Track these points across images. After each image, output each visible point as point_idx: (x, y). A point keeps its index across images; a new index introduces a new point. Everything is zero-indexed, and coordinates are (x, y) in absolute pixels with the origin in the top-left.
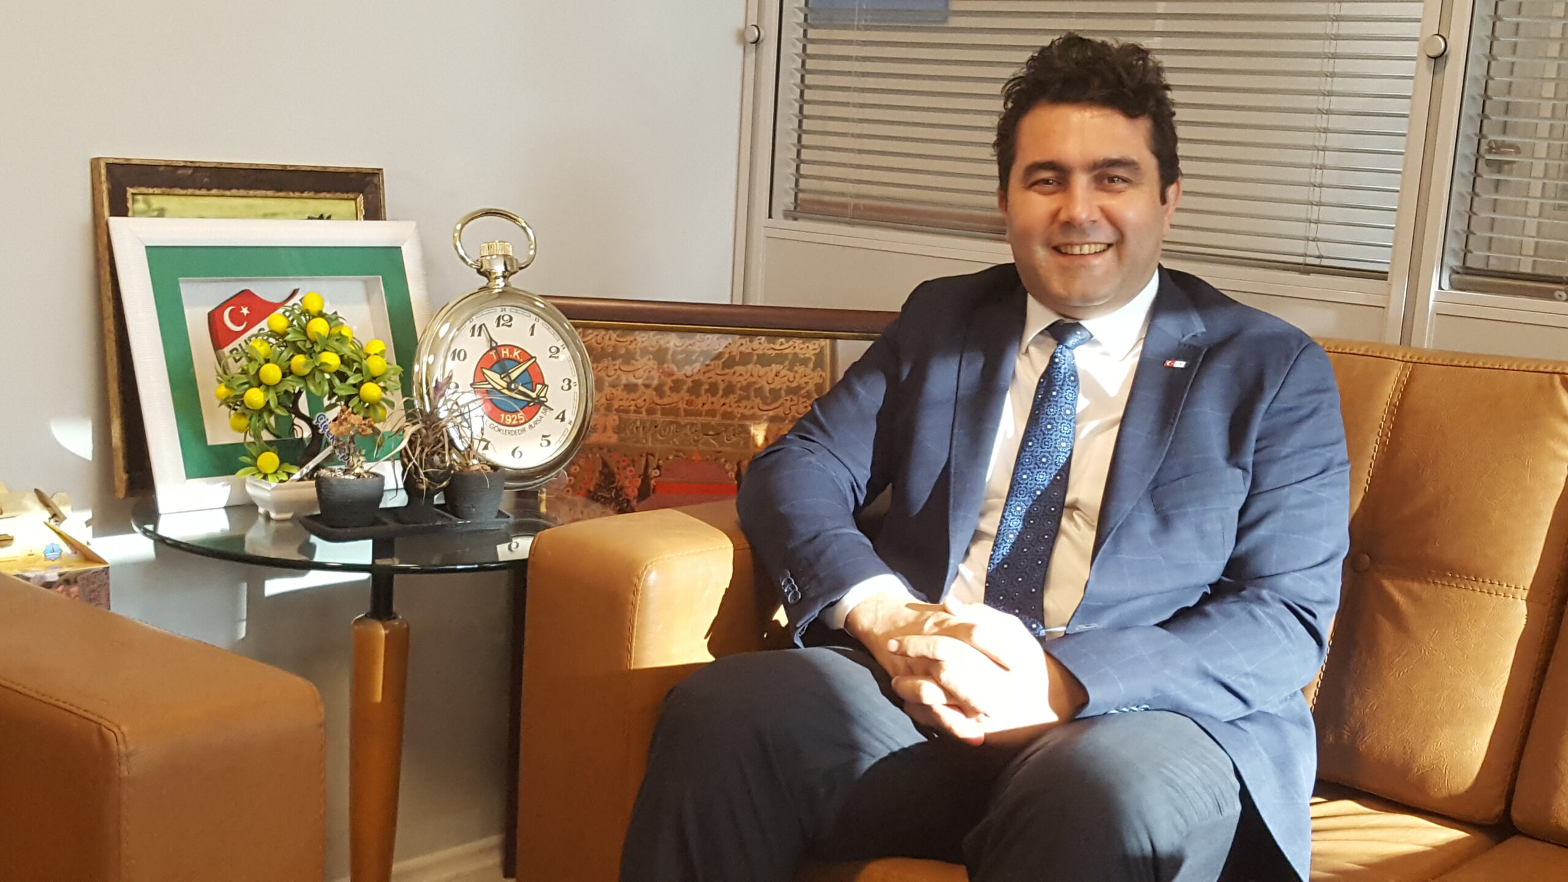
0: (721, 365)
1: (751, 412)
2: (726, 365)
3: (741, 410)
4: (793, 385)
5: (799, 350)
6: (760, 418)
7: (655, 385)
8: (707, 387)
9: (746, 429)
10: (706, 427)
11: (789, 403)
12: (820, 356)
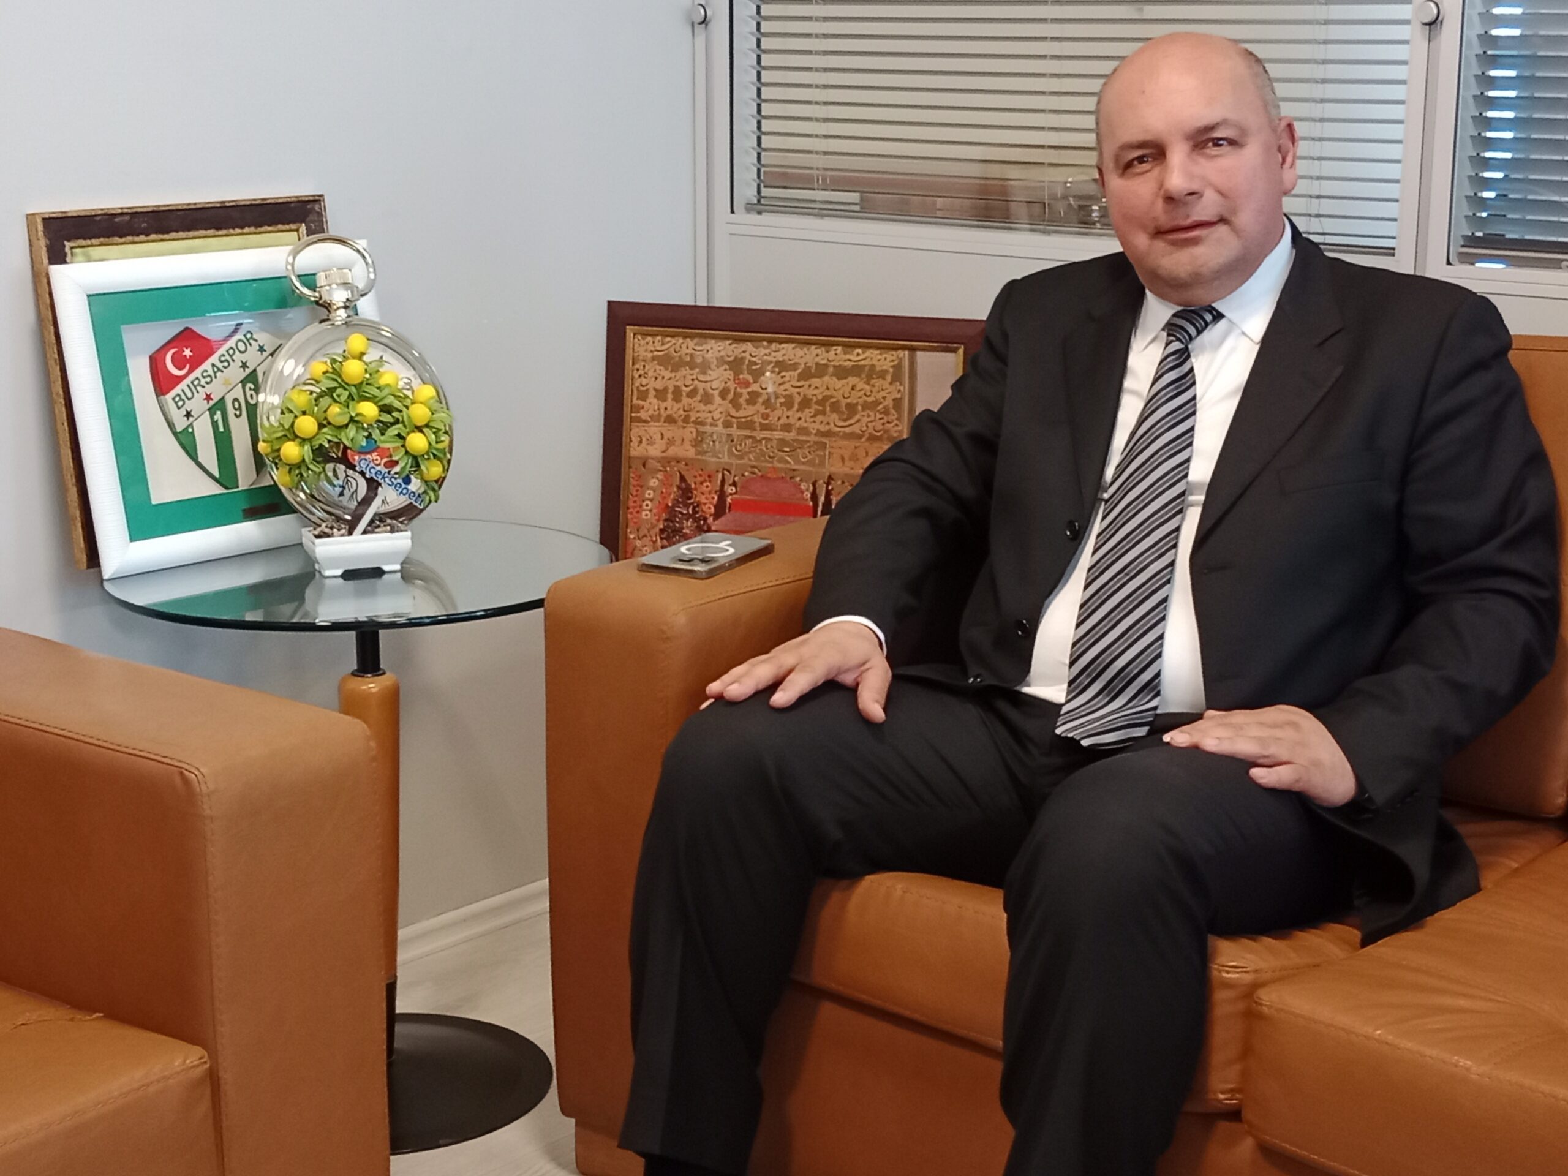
0: (796, 378)
1: (827, 428)
2: (801, 377)
3: (817, 426)
4: (870, 399)
5: (875, 362)
6: (835, 434)
7: (731, 396)
8: (782, 400)
9: (823, 446)
10: (782, 442)
11: (866, 419)
12: (898, 368)
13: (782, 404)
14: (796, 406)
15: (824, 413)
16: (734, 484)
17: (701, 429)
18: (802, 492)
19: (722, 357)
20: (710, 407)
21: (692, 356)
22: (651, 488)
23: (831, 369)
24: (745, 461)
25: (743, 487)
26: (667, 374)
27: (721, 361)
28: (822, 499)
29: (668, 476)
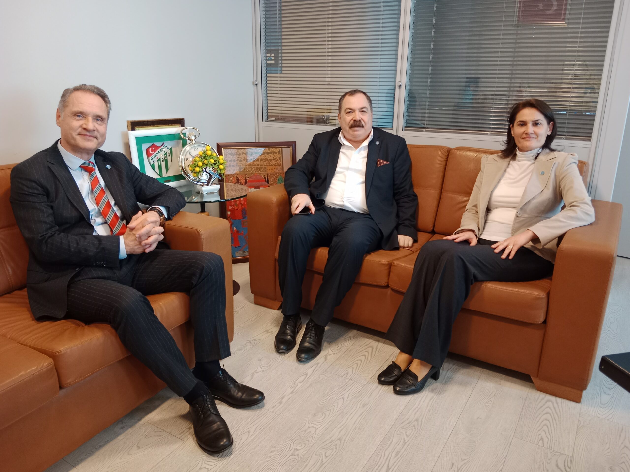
1: (266, 164)
3: (264, 164)
4: (274, 158)
5: (275, 151)
6: (268, 165)
7: (246, 160)
8: (257, 160)
9: (266, 168)
10: (257, 168)
11: (273, 162)
12: (279, 152)
13: (257, 161)
14: (260, 161)
15: (265, 161)
16: (248, 177)
17: (240, 167)
18: (262, 177)
19: (243, 152)
20: (242, 163)
21: (237, 153)
22: (231, 180)
23: (266, 153)
24: (250, 172)
25: (250, 178)
26: (232, 157)
27: (243, 153)
28: (266, 178)
29: (234, 177)
